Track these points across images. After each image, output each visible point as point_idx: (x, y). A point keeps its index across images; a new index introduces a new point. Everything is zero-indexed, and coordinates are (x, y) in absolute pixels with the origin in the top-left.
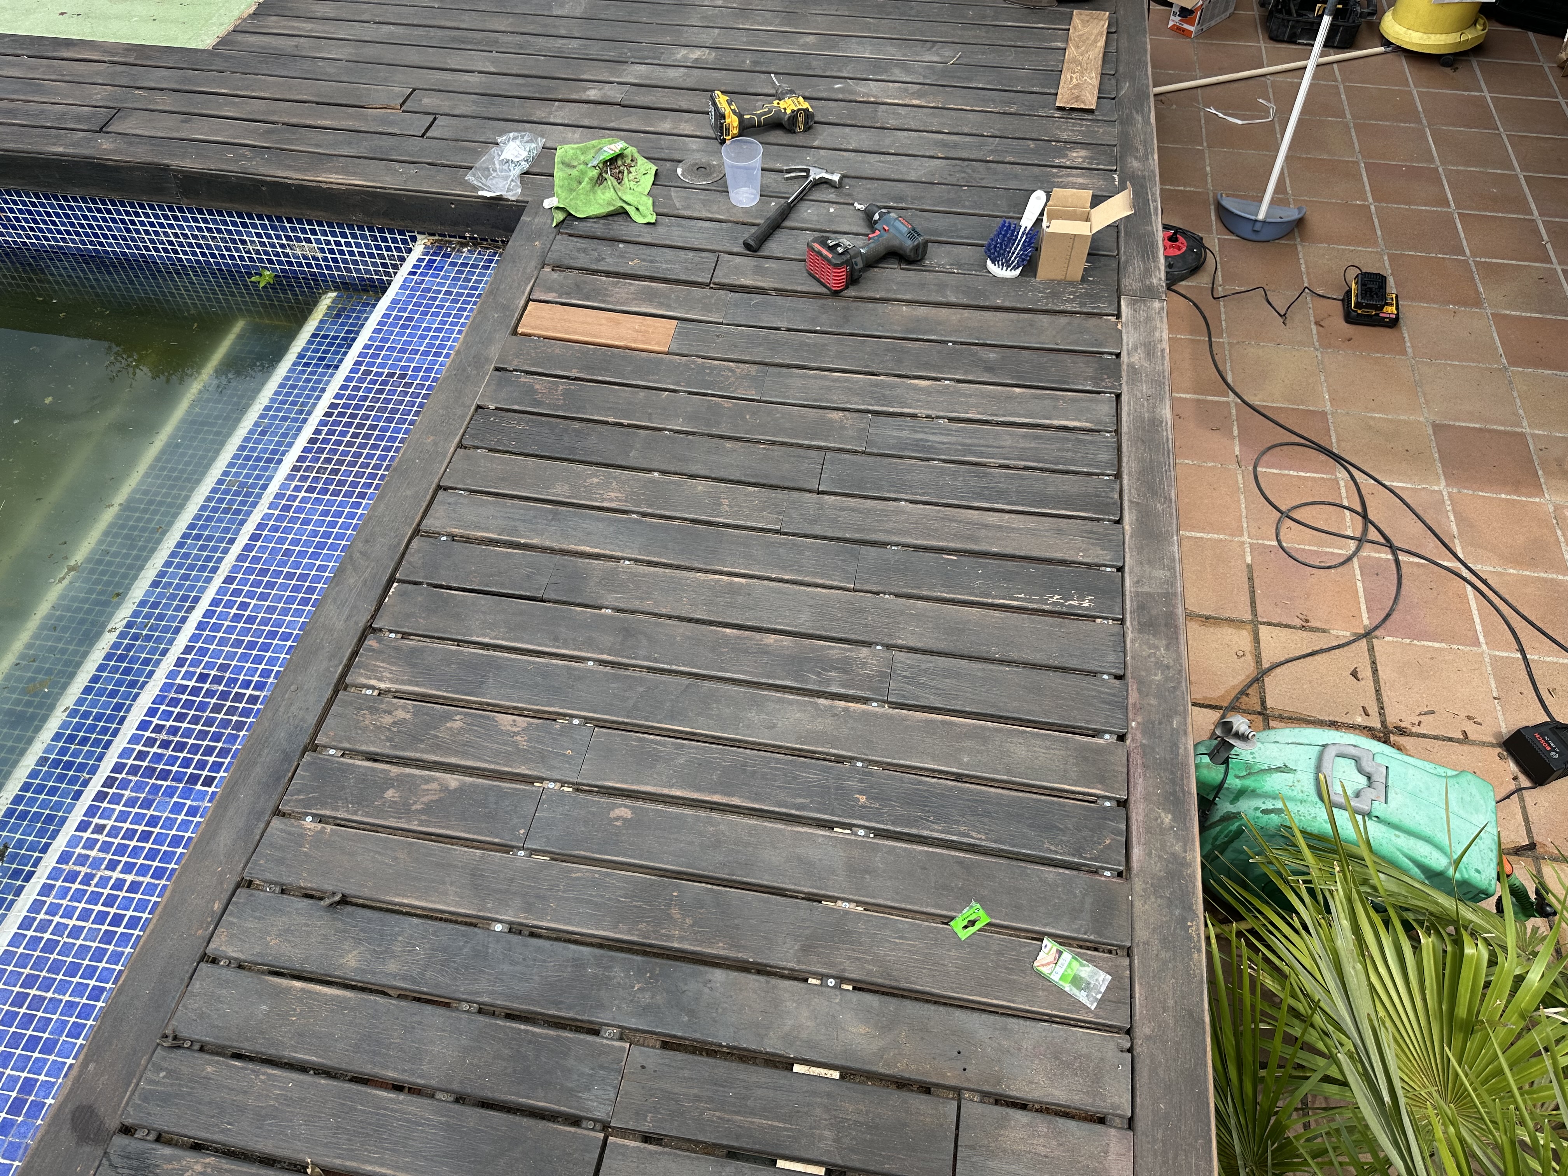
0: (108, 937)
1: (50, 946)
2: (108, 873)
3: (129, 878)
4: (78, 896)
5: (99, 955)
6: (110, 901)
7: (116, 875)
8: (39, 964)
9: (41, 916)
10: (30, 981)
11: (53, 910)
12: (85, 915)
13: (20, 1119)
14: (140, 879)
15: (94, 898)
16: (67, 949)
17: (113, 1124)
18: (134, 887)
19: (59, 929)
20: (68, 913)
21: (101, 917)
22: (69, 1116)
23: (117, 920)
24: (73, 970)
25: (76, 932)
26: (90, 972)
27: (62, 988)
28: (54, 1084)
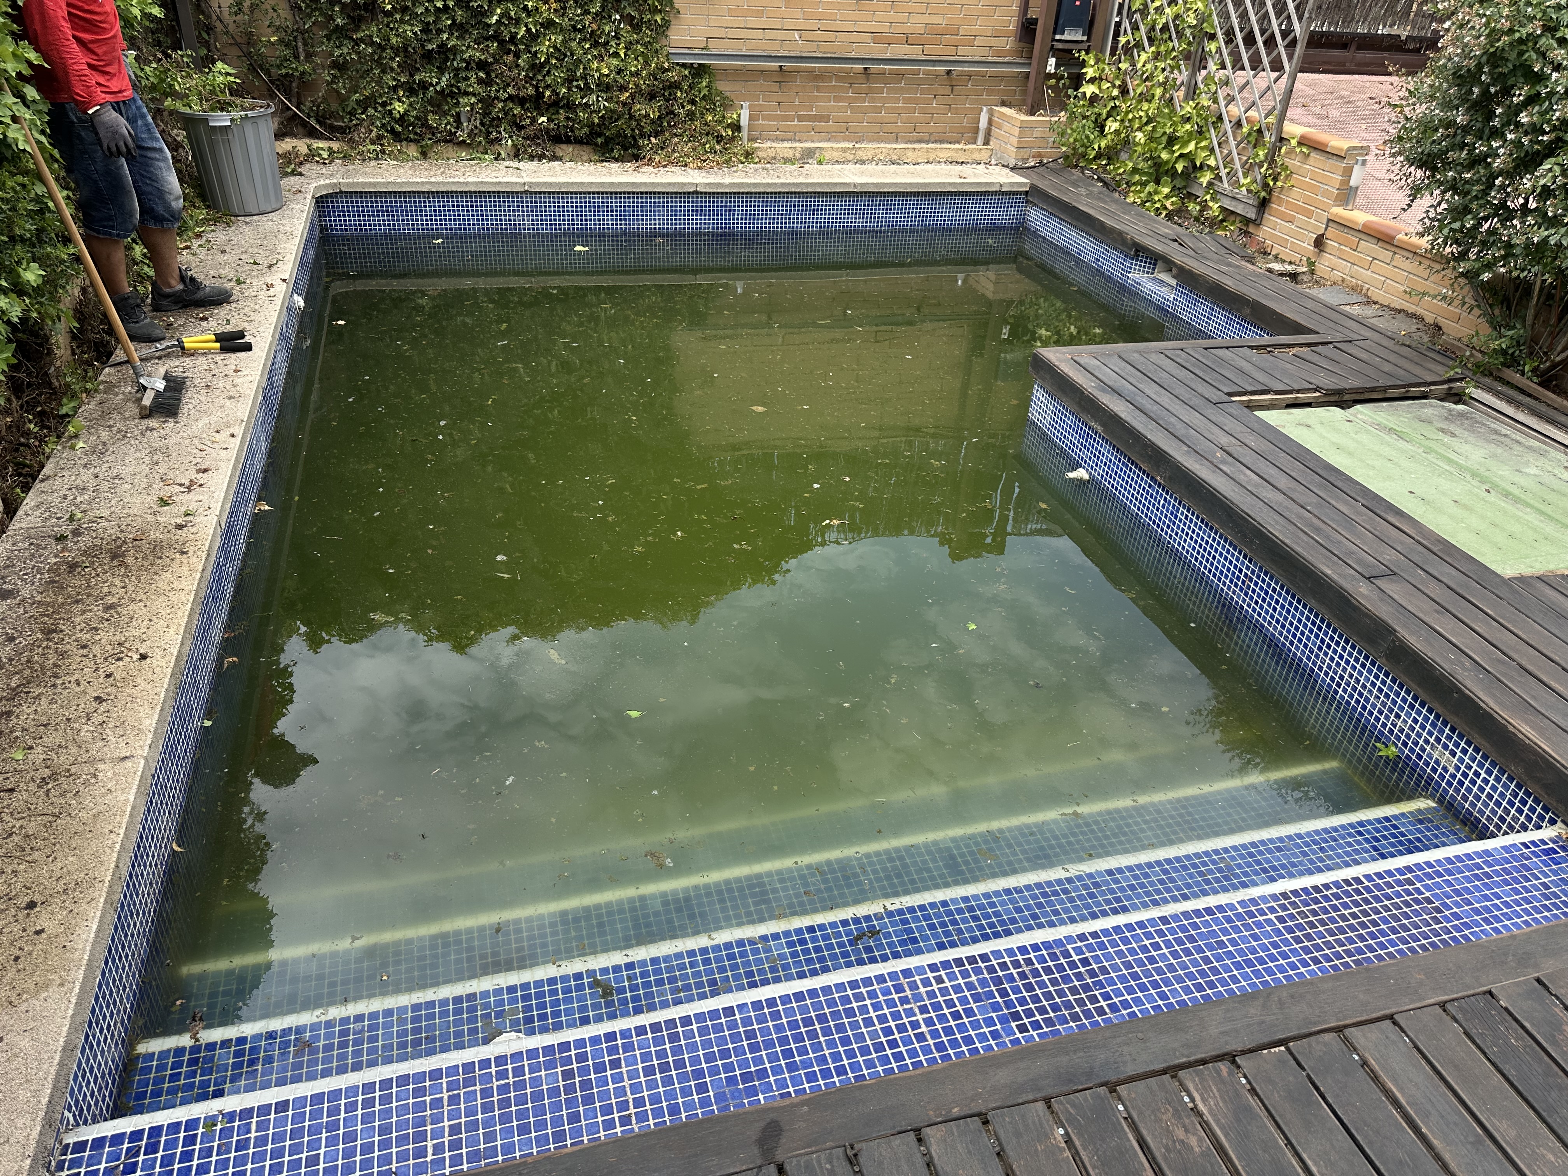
0: (879, 1047)
1: (850, 1013)
2: (917, 1011)
3: (924, 1029)
4: (891, 1004)
5: (865, 1051)
6: (901, 1028)
7: (920, 1017)
8: (836, 1015)
9: (863, 990)
10: (822, 1018)
11: (872, 995)
12: (882, 1019)
13: (741, 1086)
14: (928, 1037)
15: (896, 1016)
16: (855, 1026)
17: (780, 1156)
18: (921, 1037)
19: (864, 1009)
20: (877, 1007)
21: (888, 1031)
22: (768, 1120)
23: (893, 1044)
24: (846, 1041)
25: (868, 1022)
26: (851, 1054)
27: (831, 1044)
28: (773, 1091)
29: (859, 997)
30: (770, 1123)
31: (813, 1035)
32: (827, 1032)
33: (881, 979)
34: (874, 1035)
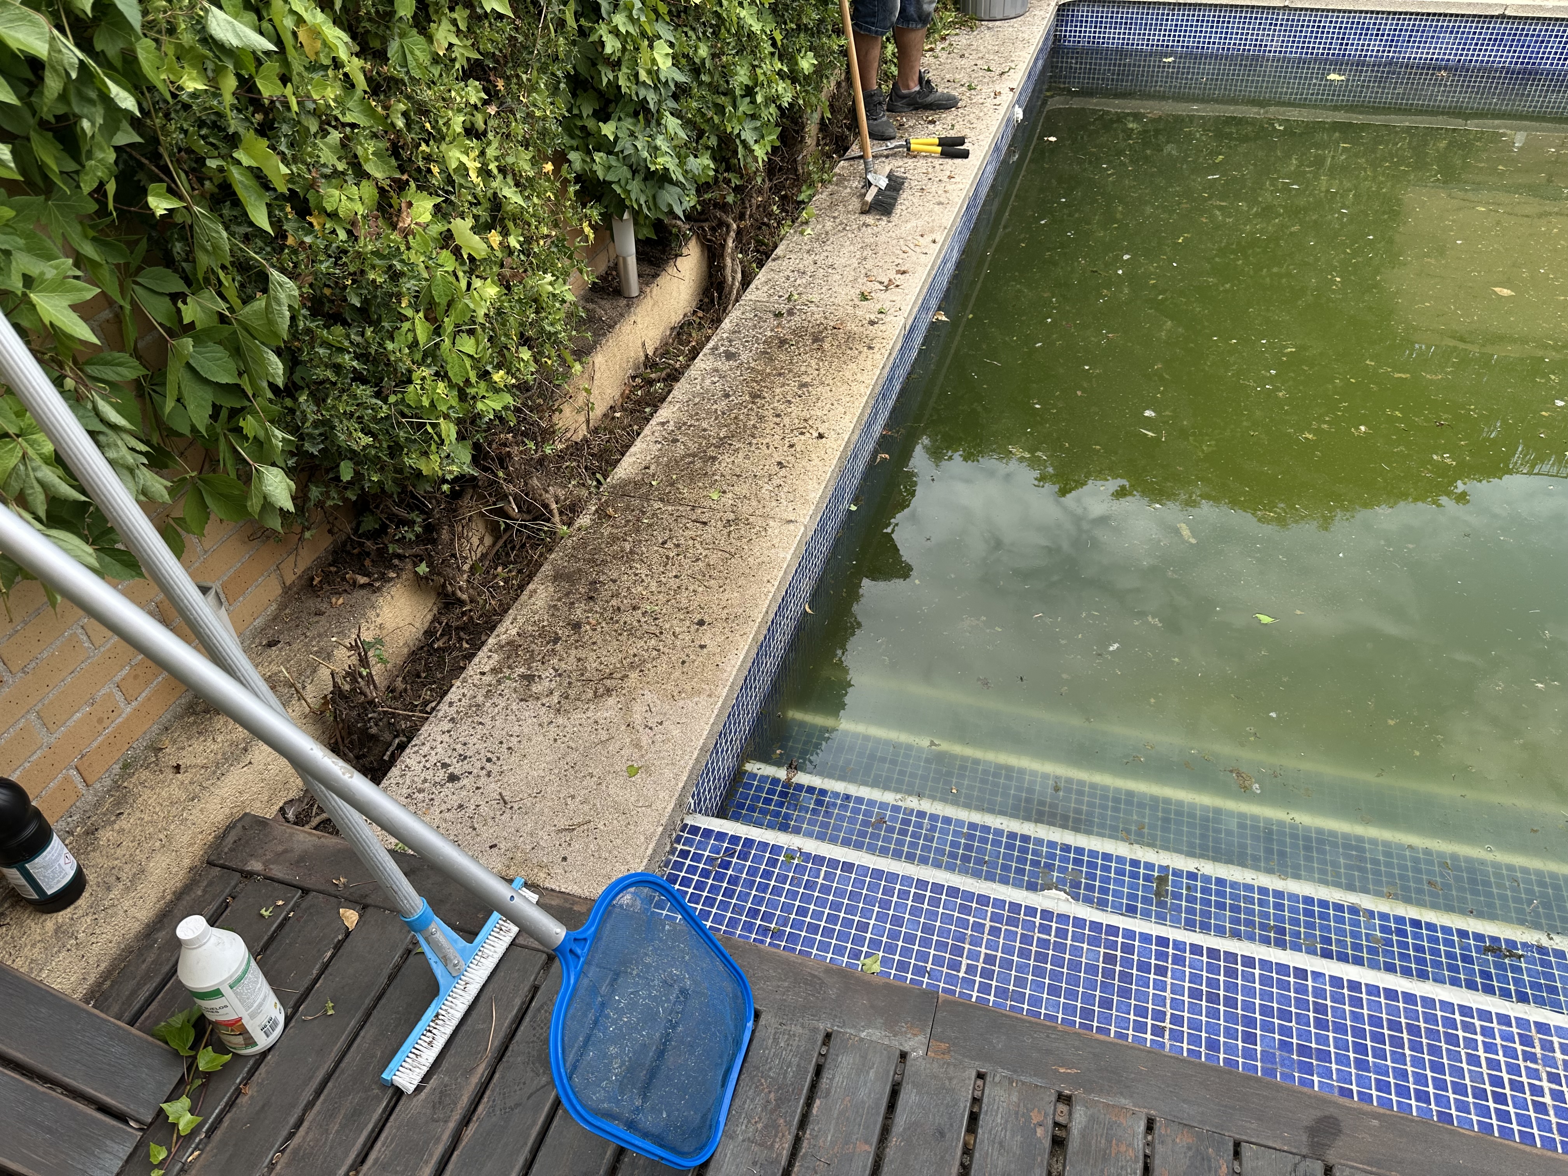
3: (1547, 1099)
7: (1546, 1085)
8: (1433, 1034)
9: (1478, 1023)
10: (1414, 1030)
11: (1487, 1032)
12: (1494, 1065)
13: (1295, 1057)
14: (1551, 1112)
15: (1514, 1070)
16: (1455, 1056)
17: (1332, 1157)
18: (1541, 1108)
19: (1471, 1044)
20: (1490, 1048)
21: (1497, 1082)
22: (1327, 1113)
23: (1500, 1098)
24: (1437, 1068)
25: (1474, 1060)
26: (1440, 1085)
29: (1468, 1027)
30: (1325, 1117)
31: (1397, 1042)
32: (1416, 1047)
33: (1504, 1020)
34: (1477, 1077)
